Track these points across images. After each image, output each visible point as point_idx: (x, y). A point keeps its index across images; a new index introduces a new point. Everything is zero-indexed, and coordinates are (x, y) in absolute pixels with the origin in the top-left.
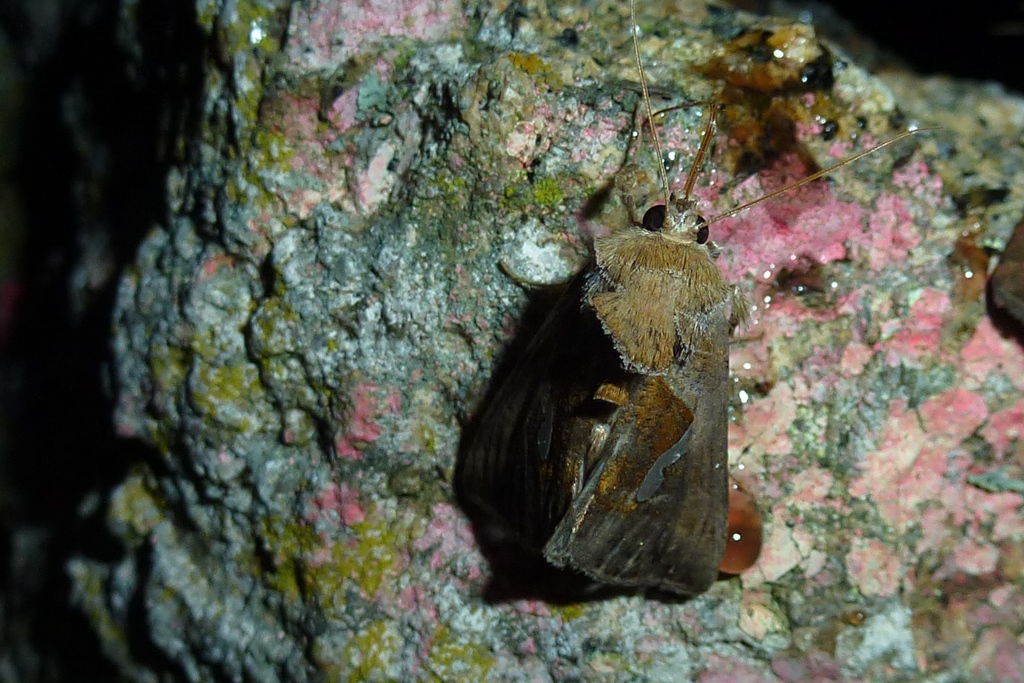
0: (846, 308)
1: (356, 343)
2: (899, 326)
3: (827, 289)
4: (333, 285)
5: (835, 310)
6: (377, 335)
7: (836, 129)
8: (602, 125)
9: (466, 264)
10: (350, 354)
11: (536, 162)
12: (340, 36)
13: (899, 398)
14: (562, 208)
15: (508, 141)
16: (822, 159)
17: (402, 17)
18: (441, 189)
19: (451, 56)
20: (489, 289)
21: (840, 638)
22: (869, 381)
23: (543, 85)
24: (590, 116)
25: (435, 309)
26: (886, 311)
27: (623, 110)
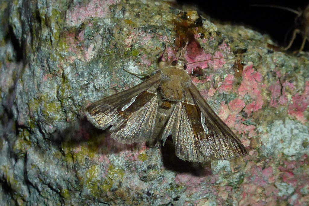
0: (209, 80)
1: (87, 93)
2: (222, 84)
3: (204, 75)
4: (81, 79)
5: (206, 80)
6: (93, 91)
7: (204, 35)
8: (148, 36)
9: (115, 72)
10: (85, 97)
11: (132, 46)
12: (80, 18)
13: (223, 101)
14: (139, 57)
15: (125, 41)
16: (201, 43)
17: (95, 13)
18: (108, 54)
19: (108, 21)
20: (121, 78)
21: (212, 163)
22: (215, 98)
23: (133, 27)
24: (145, 34)
25: (108, 83)
26: (219, 80)
27: (153, 32)
